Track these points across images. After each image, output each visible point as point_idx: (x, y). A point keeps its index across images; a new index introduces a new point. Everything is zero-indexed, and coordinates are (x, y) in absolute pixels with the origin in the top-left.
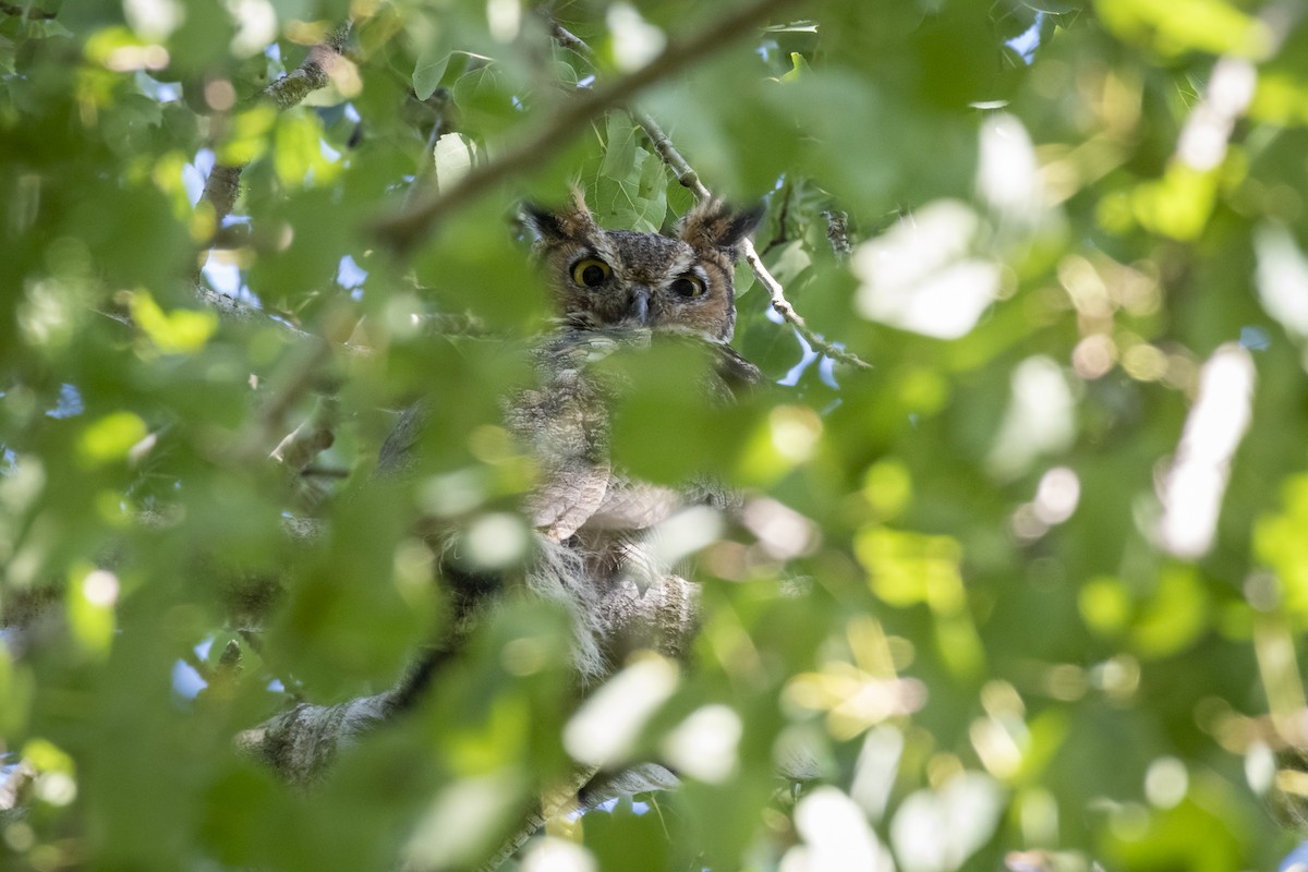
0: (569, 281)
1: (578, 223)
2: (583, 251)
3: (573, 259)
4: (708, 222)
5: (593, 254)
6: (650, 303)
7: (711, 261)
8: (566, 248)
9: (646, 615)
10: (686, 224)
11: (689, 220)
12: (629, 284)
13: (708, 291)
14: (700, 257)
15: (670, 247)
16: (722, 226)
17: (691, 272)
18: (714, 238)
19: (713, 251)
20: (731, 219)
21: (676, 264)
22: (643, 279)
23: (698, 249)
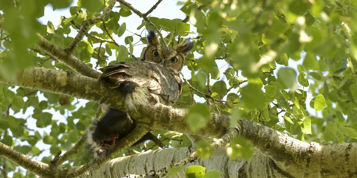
0: (151, 54)
1: (156, 42)
2: (155, 48)
3: (153, 50)
4: (181, 47)
5: (156, 50)
6: (164, 62)
7: (180, 55)
8: (153, 47)
9: (155, 108)
10: (177, 47)
11: (178, 46)
12: (161, 58)
13: (178, 61)
14: (178, 53)
15: (172, 51)
16: (184, 49)
17: (175, 57)
18: (182, 50)
19: (181, 53)
20: (186, 48)
21: (172, 55)
22: (164, 57)
23: (178, 52)
